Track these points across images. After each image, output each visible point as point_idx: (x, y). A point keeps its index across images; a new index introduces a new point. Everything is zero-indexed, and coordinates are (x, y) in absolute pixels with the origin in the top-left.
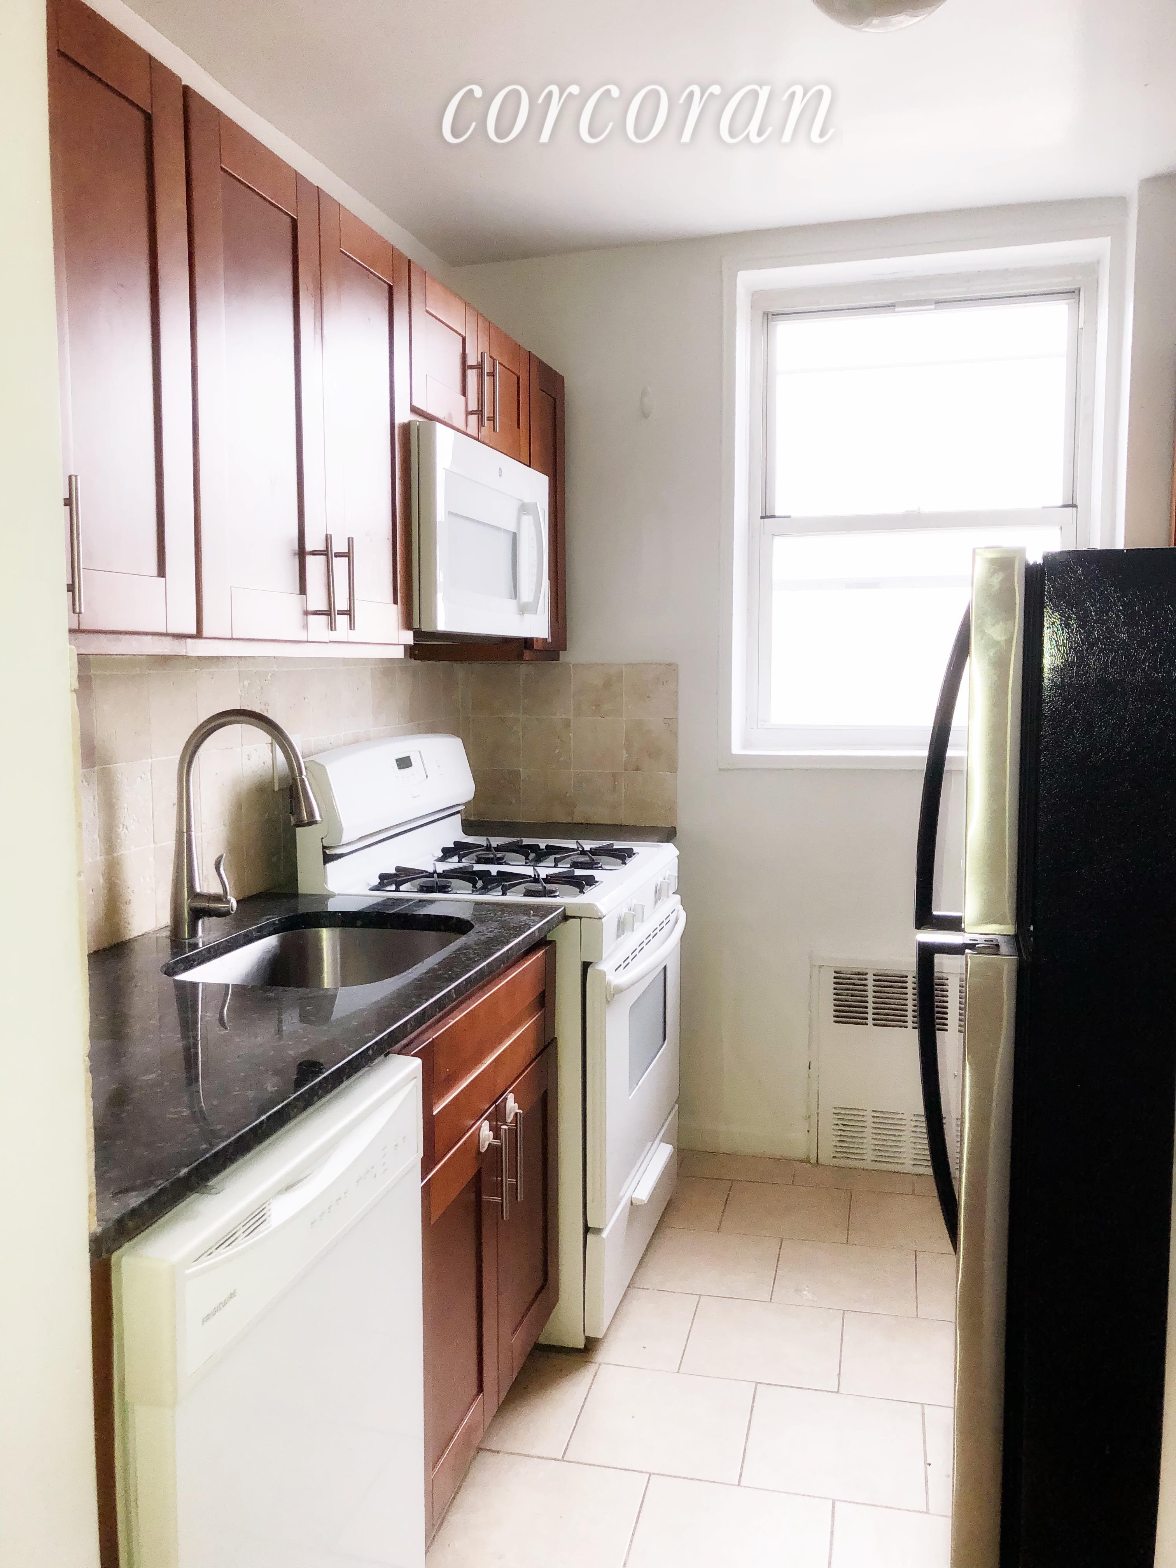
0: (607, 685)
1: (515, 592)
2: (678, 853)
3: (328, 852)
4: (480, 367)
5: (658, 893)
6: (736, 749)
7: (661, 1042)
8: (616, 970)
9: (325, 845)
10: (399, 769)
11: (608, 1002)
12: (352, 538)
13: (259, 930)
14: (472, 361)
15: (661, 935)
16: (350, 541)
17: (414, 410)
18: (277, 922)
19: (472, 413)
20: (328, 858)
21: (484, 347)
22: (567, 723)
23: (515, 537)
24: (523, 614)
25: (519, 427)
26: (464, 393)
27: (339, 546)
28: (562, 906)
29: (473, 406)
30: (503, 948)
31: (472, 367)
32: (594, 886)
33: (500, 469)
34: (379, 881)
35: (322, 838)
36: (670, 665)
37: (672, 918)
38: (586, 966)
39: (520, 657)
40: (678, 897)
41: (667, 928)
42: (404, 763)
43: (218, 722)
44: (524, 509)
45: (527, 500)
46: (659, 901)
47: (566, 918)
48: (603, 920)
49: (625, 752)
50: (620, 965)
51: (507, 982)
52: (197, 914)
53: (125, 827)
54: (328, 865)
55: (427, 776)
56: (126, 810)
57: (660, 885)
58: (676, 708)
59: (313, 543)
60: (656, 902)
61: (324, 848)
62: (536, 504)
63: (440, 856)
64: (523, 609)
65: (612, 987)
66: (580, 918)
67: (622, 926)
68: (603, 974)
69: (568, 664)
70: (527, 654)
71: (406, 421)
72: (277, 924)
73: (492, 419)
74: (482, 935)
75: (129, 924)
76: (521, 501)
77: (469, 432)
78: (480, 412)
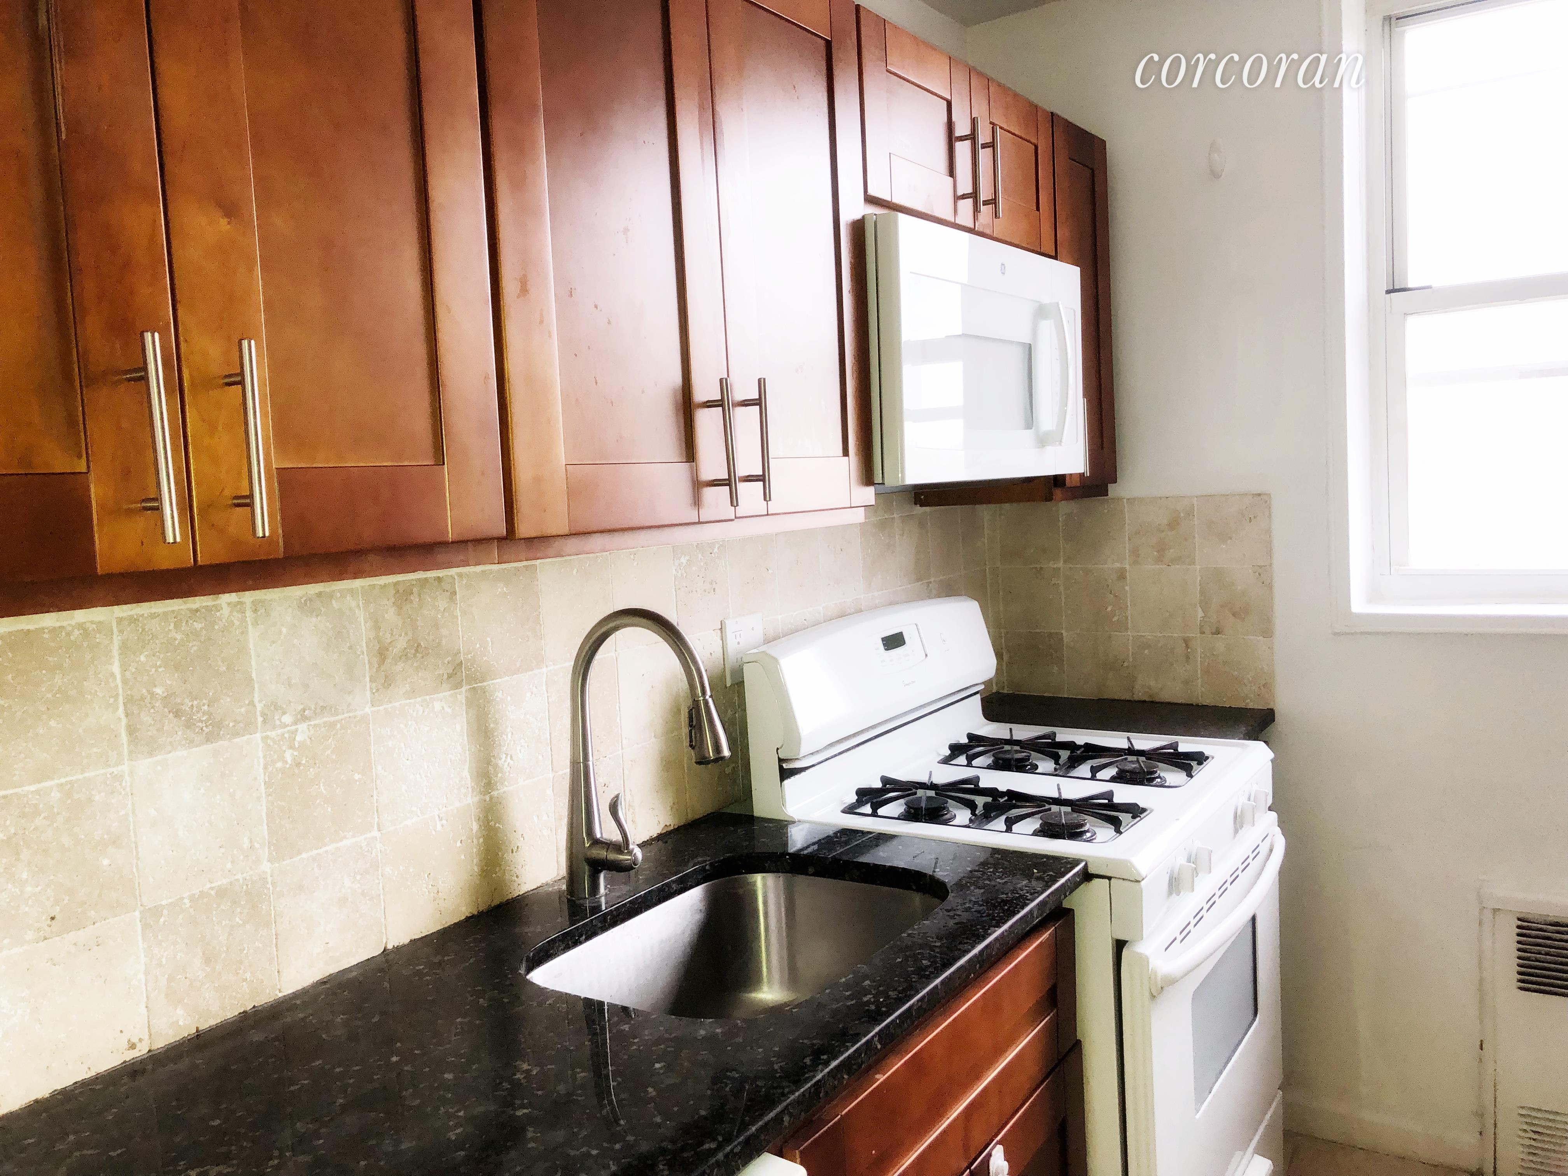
0: (1174, 524)
1: (1030, 419)
2: (1271, 755)
3: (785, 766)
4: (972, 137)
5: (1239, 821)
6: (1359, 605)
7: (1251, 1018)
8: (1166, 949)
9: (781, 757)
10: (886, 650)
11: (1153, 997)
12: (764, 379)
13: (680, 881)
14: (962, 128)
15: (1245, 878)
16: (761, 383)
17: (871, 200)
18: (707, 867)
19: (964, 197)
20: (785, 774)
21: (981, 110)
22: (1122, 575)
23: (1029, 351)
24: (1044, 446)
25: (1038, 209)
26: (952, 172)
27: (743, 390)
28: (1082, 861)
29: (965, 186)
30: (973, 947)
31: (962, 139)
32: (1139, 819)
33: (1003, 265)
34: (857, 797)
35: (778, 749)
36: (1259, 495)
37: (1264, 849)
38: (1120, 945)
39: (1049, 498)
40: (1274, 815)
41: (1255, 865)
42: (894, 641)
43: (611, 625)
44: (1041, 312)
45: (1046, 300)
46: (1240, 831)
47: (1087, 876)
48: (1143, 883)
49: (1200, 610)
50: (1175, 939)
51: (984, 993)
52: (597, 866)
53: (509, 756)
54: (786, 782)
55: (926, 655)
56: (510, 735)
57: (1242, 811)
58: (1270, 553)
59: (705, 390)
60: (1236, 831)
61: (781, 761)
62: (1058, 303)
63: (947, 755)
64: (1043, 441)
65: (1159, 978)
66: (1109, 878)
67: (1175, 885)
68: (1143, 960)
69: (1119, 499)
70: (1058, 493)
71: (858, 216)
72: (708, 870)
73: (993, 202)
74: (953, 917)
75: (517, 877)
76: (1039, 302)
77: (959, 221)
78: (974, 195)
